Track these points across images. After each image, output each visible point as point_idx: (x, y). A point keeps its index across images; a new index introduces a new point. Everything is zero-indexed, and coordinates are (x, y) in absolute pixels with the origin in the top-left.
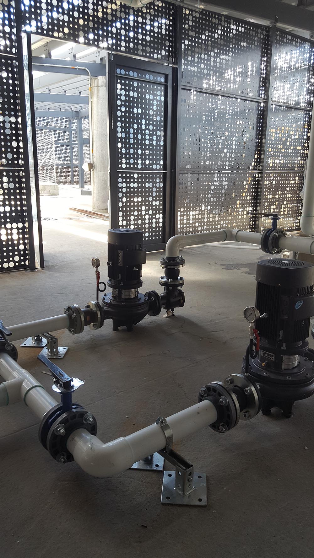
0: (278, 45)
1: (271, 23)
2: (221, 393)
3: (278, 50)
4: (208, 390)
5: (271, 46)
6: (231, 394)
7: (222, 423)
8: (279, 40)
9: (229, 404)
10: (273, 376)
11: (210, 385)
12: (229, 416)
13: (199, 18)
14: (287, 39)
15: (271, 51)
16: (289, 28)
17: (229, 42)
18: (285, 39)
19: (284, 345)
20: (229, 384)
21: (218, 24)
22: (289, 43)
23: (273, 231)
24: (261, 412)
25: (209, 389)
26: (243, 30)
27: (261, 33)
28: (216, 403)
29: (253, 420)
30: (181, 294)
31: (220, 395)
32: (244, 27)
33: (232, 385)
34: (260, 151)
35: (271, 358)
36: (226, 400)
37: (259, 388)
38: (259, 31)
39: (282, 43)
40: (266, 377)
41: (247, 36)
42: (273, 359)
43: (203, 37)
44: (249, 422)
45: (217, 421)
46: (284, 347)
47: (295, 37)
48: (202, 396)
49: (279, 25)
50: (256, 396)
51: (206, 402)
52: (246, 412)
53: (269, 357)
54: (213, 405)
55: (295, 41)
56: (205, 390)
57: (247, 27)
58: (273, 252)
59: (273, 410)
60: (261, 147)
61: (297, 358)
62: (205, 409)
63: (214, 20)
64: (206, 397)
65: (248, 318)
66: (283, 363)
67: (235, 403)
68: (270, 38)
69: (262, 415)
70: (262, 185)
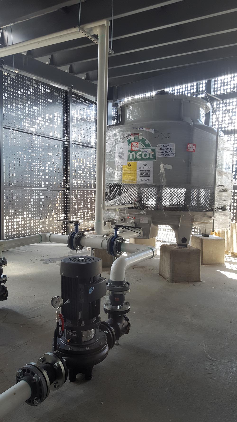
0: (74, 103)
1: (68, 89)
2: (34, 372)
3: (75, 107)
4: (23, 372)
5: (70, 104)
6: (42, 371)
7: (36, 398)
8: (75, 101)
9: (41, 381)
10: (75, 349)
11: (25, 367)
12: (41, 391)
13: (16, 79)
14: (80, 100)
15: (70, 107)
16: (81, 93)
17: (40, 98)
18: (79, 100)
19: (83, 322)
20: (42, 362)
21: (30, 85)
22: (82, 103)
23: (76, 233)
24: (68, 380)
25: (24, 370)
26: (49, 91)
27: (62, 95)
28: (30, 382)
29: (63, 388)
30: (5, 289)
31: (33, 374)
32: (50, 89)
33: (44, 362)
34: (67, 174)
35: (74, 334)
36: (38, 377)
37: (65, 361)
38: (61, 93)
39: (76, 103)
40: (71, 351)
41: (52, 95)
42: (75, 335)
43: (19, 93)
44: (59, 391)
45: (31, 397)
46: (83, 325)
47: (86, 100)
48: (19, 378)
49: (74, 90)
50: (63, 368)
51: (22, 383)
52: (55, 384)
53: (73, 334)
54: (28, 384)
55: (86, 102)
56: (21, 371)
57: (52, 89)
58: (77, 249)
59: (78, 376)
60: (67, 172)
61: (93, 331)
62: (21, 389)
63: (27, 82)
64: (22, 377)
65: (55, 306)
66: (83, 337)
67: (46, 378)
68: (68, 99)
69: (70, 383)
70: (70, 198)
